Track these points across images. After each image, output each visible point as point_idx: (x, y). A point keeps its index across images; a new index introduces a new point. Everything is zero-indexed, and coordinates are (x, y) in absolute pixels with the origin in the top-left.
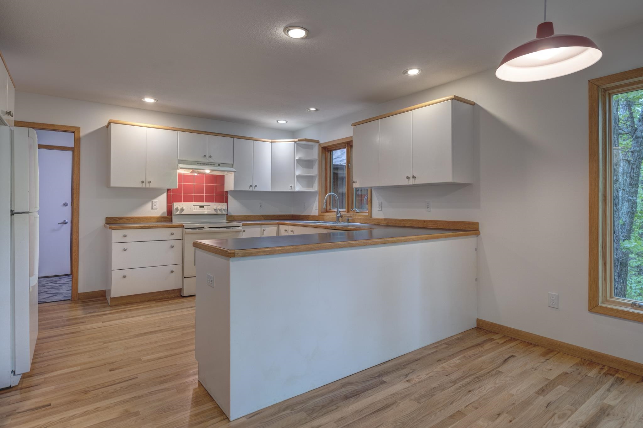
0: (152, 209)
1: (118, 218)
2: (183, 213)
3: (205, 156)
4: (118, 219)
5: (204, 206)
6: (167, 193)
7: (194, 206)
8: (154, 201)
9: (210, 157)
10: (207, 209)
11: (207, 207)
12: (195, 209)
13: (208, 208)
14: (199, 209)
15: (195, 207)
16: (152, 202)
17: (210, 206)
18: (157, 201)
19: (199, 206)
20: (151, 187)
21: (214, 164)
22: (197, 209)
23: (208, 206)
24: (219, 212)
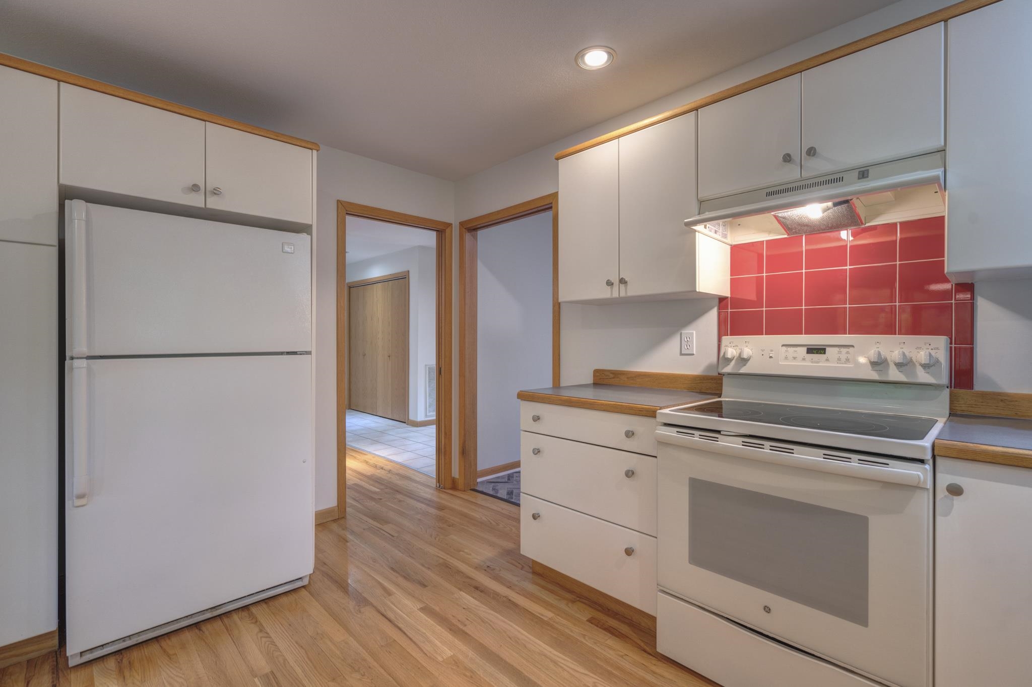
0: (681, 354)
1: (613, 373)
2: (743, 370)
3: (787, 158)
4: (612, 376)
5: (828, 349)
6: (719, 308)
7: (784, 348)
8: (686, 331)
9: (811, 152)
10: (839, 359)
11: (840, 352)
12: (786, 358)
13: (843, 357)
14: (804, 359)
15: (791, 349)
16: (681, 333)
17: (851, 349)
18: (693, 333)
19: (805, 349)
20: (630, 294)
21: (837, 176)
22: (795, 358)
23: (844, 350)
24: (894, 374)
